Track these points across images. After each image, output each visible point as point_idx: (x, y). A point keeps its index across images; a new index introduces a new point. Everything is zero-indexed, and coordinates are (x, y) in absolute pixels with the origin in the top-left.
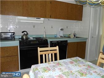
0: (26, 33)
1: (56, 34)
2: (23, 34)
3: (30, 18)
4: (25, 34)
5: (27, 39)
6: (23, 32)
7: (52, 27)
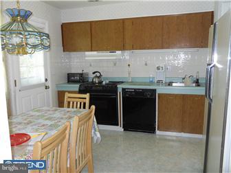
0: (98, 75)
1: (151, 76)
2: (95, 75)
3: (101, 53)
4: (96, 77)
5: (100, 82)
6: (94, 73)
7: (146, 65)
